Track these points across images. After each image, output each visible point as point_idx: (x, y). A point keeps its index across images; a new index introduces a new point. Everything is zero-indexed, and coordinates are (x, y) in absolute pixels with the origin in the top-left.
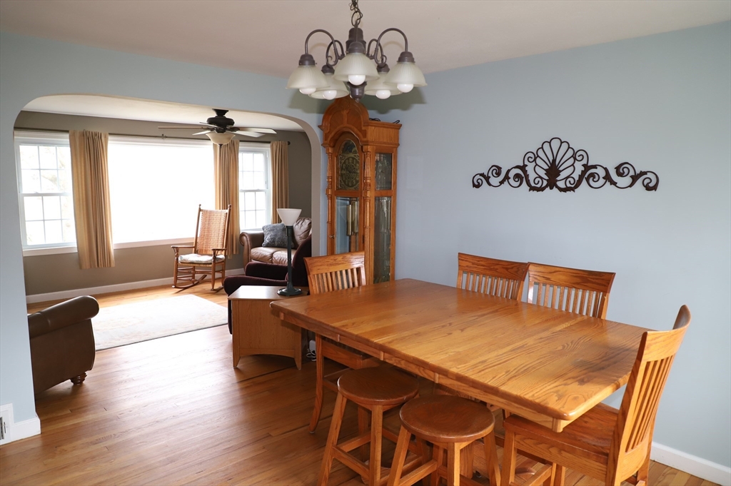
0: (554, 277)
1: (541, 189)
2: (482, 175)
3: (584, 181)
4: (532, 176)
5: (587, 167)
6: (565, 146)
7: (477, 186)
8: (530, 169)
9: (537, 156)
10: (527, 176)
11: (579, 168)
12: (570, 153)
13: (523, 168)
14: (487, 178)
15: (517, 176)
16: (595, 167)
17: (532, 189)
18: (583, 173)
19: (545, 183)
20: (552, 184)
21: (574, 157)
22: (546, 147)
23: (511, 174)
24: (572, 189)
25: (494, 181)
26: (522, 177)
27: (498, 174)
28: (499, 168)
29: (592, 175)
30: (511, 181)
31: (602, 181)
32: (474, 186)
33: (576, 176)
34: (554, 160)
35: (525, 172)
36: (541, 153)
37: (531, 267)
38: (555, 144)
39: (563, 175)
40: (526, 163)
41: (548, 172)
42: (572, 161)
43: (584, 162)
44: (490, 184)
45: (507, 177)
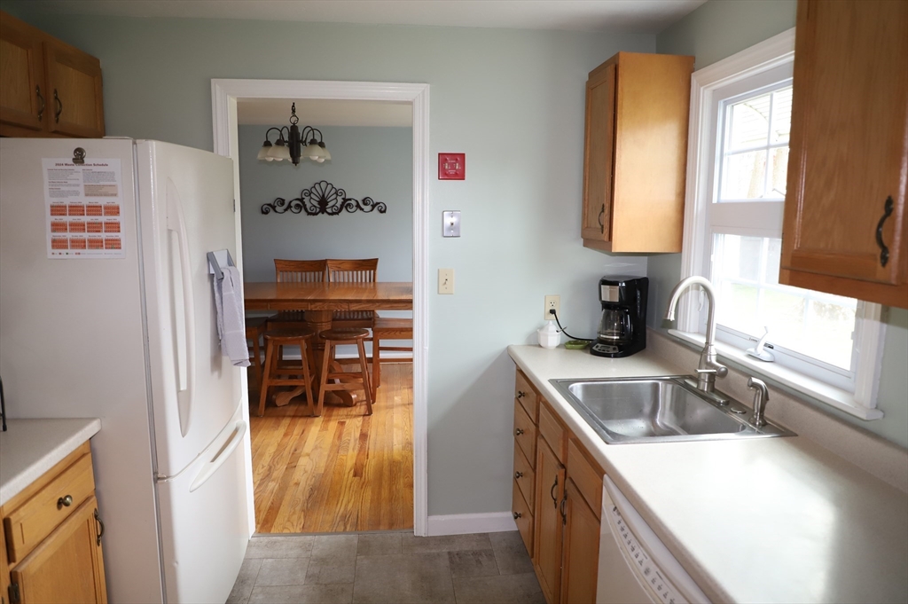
0: (341, 266)
1: (316, 214)
2: (269, 205)
3: (344, 209)
4: (308, 205)
5: (345, 200)
6: (330, 187)
7: (265, 212)
8: (306, 200)
9: (311, 193)
10: (305, 206)
11: (340, 200)
12: (333, 191)
13: (301, 200)
14: (274, 208)
15: (297, 205)
16: (350, 200)
17: (309, 214)
18: (343, 203)
19: (318, 210)
20: (323, 210)
21: (336, 193)
22: (317, 186)
23: (293, 204)
24: (337, 213)
25: (278, 209)
26: (301, 206)
27: (283, 204)
28: (283, 200)
29: (349, 205)
30: (293, 209)
31: (354, 208)
32: (263, 213)
33: (338, 205)
34: (324, 195)
35: (303, 203)
36: (313, 190)
37: (328, 262)
38: (323, 185)
39: (330, 204)
40: (304, 196)
41: (319, 203)
42: (334, 196)
43: (343, 196)
44: (276, 212)
45: (289, 207)
